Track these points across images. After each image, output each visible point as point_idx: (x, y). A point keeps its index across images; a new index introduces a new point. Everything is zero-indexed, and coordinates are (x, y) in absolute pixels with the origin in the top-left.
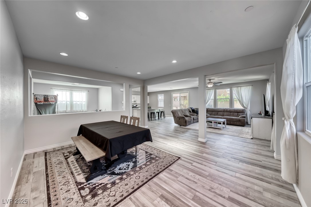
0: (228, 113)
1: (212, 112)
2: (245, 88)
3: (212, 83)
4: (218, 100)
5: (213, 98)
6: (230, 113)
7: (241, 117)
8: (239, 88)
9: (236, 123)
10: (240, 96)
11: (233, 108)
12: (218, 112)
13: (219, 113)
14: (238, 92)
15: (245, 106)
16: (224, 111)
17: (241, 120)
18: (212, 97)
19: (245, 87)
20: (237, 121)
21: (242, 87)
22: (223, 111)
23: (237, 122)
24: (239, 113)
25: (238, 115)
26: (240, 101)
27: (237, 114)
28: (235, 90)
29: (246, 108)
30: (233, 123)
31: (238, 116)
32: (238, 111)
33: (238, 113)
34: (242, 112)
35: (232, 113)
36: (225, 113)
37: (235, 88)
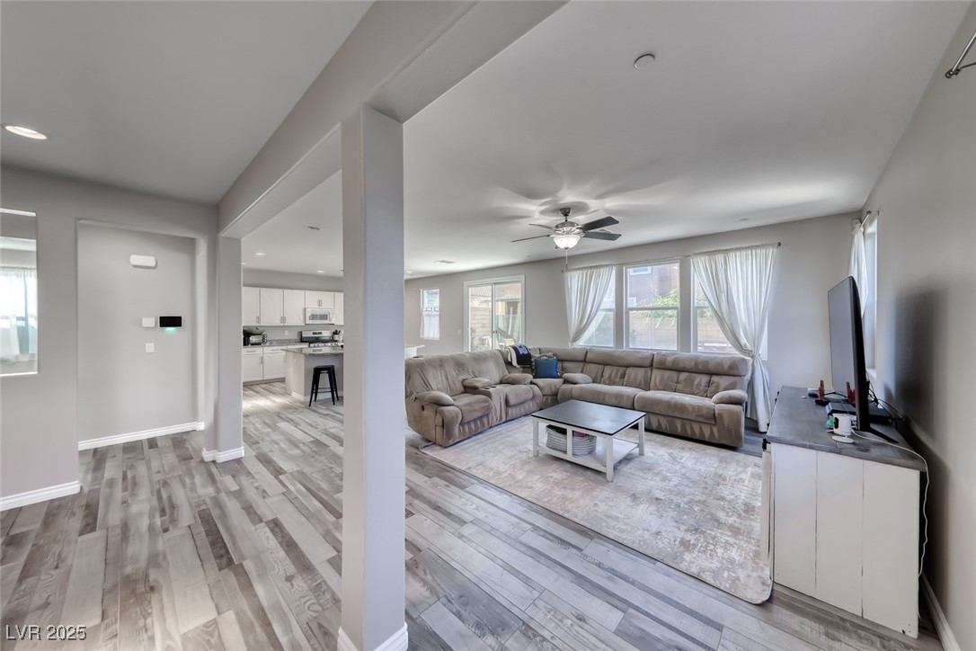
0: (667, 373)
1: (601, 366)
2: (747, 257)
3: (572, 224)
4: (631, 312)
5: (614, 307)
6: (674, 375)
7: (722, 401)
8: (720, 257)
9: (696, 428)
10: (723, 296)
11: (692, 353)
12: (628, 367)
13: (629, 371)
14: (715, 279)
15: (744, 341)
16: (651, 366)
17: (720, 415)
18: (609, 301)
19: (744, 253)
20: (700, 419)
21: (732, 255)
22: (648, 363)
23: (703, 426)
24: (715, 378)
25: (711, 389)
26: (721, 320)
27: (705, 379)
28: (700, 268)
29: (749, 353)
30: (683, 426)
31: (707, 392)
32: (712, 368)
33: (711, 374)
34: (730, 371)
35: (683, 376)
36: (657, 376)
37: (703, 258)
